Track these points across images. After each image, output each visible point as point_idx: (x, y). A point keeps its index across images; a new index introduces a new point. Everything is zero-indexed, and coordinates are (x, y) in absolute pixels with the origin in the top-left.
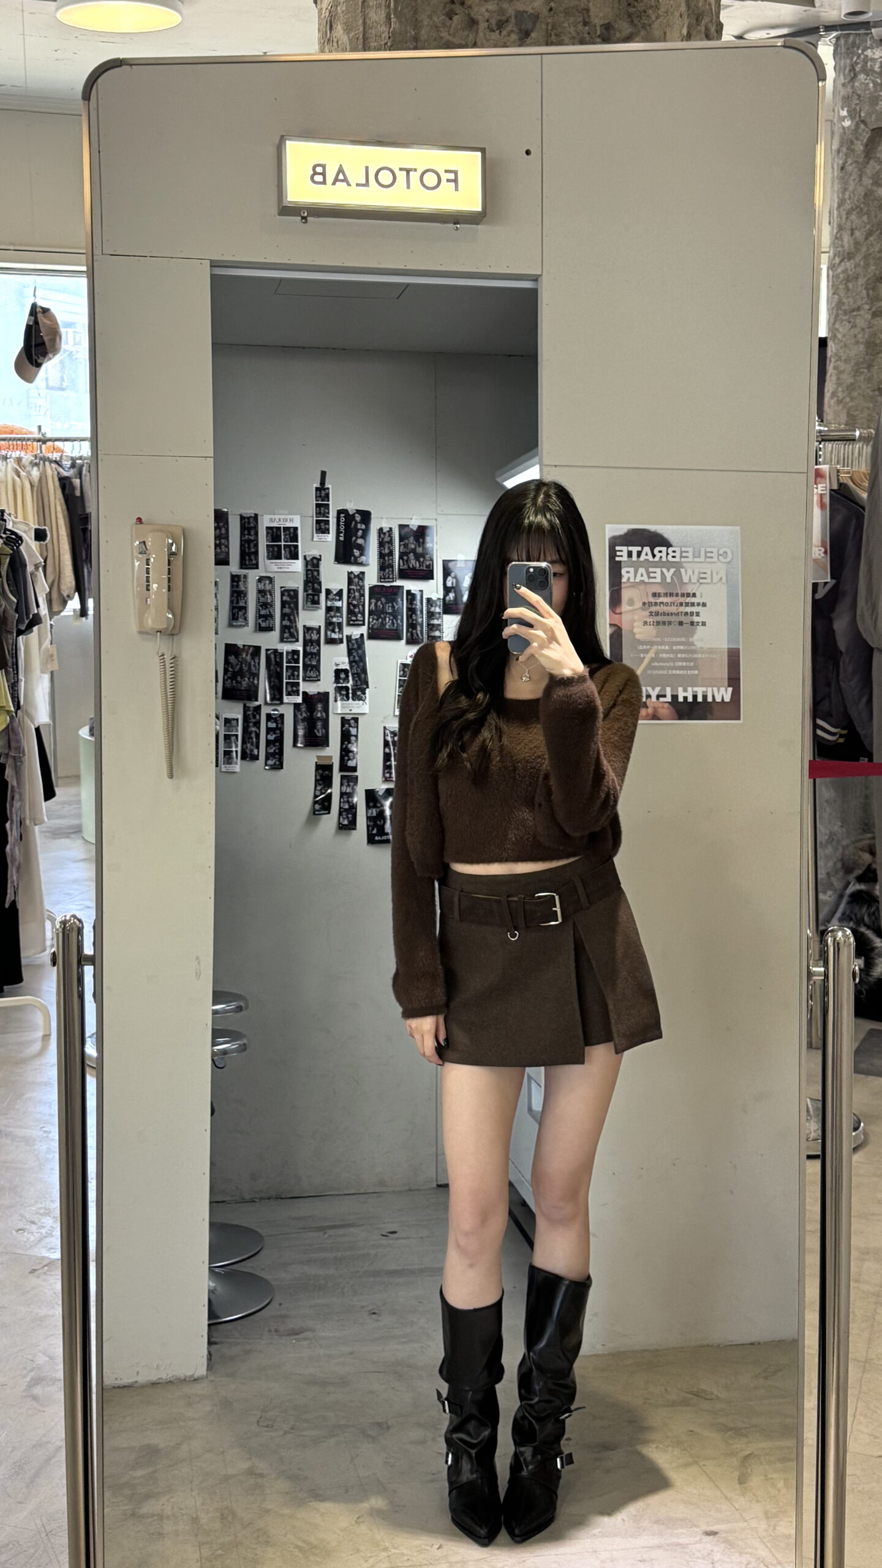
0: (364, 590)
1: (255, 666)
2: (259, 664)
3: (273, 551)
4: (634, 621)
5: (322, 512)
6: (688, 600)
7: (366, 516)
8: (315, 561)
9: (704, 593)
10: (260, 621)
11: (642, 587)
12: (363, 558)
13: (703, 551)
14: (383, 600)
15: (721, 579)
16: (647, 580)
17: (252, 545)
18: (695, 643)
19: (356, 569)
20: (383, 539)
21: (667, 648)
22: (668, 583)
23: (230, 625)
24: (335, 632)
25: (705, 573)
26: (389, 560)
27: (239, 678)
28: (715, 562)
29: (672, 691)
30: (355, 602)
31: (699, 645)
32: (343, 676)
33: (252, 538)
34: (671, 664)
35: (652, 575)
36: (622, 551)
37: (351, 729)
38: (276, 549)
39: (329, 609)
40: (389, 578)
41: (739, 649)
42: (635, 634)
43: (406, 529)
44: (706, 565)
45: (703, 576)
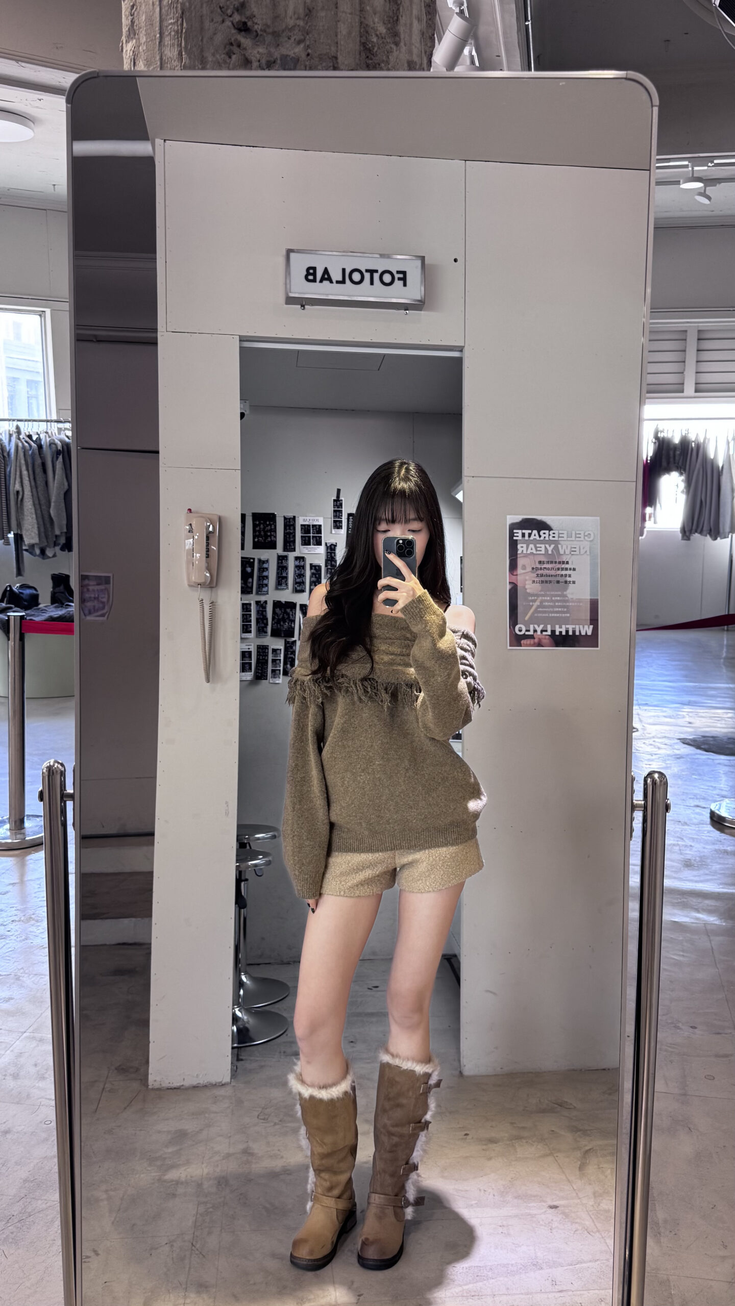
1: (292, 615)
2: (295, 611)
3: (305, 540)
4: (526, 580)
5: (338, 515)
8: (333, 547)
9: (574, 562)
10: (296, 586)
11: (531, 557)
13: (574, 532)
15: (586, 552)
17: (291, 536)
18: (568, 595)
21: (548, 598)
23: (277, 589)
25: (575, 548)
27: (282, 623)
28: (582, 541)
29: (551, 627)
31: (570, 596)
33: (292, 531)
34: (552, 610)
41: (598, 599)
42: (526, 589)
44: (575, 542)
45: (573, 549)
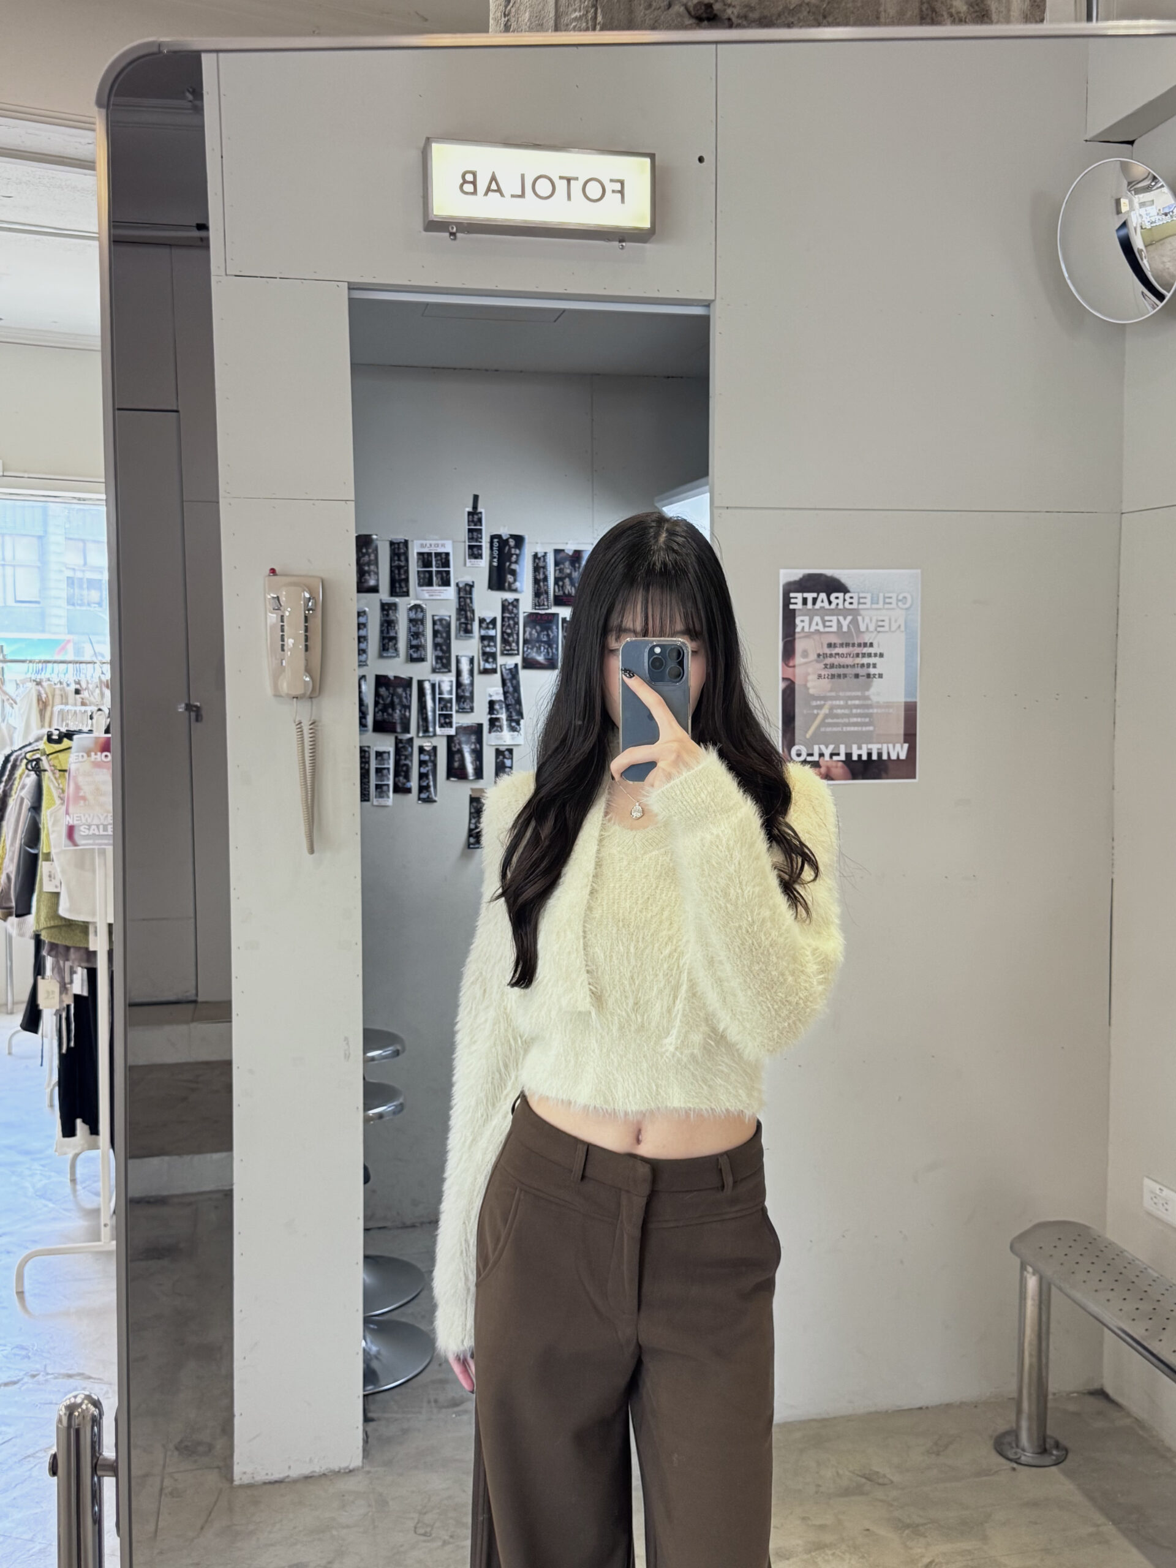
0: (518, 618)
1: (406, 698)
2: (410, 696)
3: (424, 578)
4: (808, 674)
5: (475, 537)
6: (866, 650)
7: (519, 540)
8: (468, 588)
9: (881, 643)
10: (411, 651)
11: (816, 637)
12: (518, 585)
13: (881, 595)
14: (538, 628)
15: (899, 627)
16: (821, 628)
17: (402, 571)
18: (872, 697)
19: (509, 596)
20: (537, 564)
21: (842, 703)
22: (845, 632)
23: (381, 656)
24: (489, 662)
25: (883, 621)
26: (544, 585)
27: (390, 711)
28: (893, 609)
29: (846, 748)
30: (509, 631)
31: (875, 699)
32: (497, 707)
33: (402, 564)
34: (846, 720)
35: (828, 624)
36: (796, 598)
37: (506, 761)
38: (427, 575)
39: (483, 638)
40: (544, 605)
41: (916, 702)
42: (808, 689)
43: (562, 555)
44: (884, 612)
45: (881, 623)
